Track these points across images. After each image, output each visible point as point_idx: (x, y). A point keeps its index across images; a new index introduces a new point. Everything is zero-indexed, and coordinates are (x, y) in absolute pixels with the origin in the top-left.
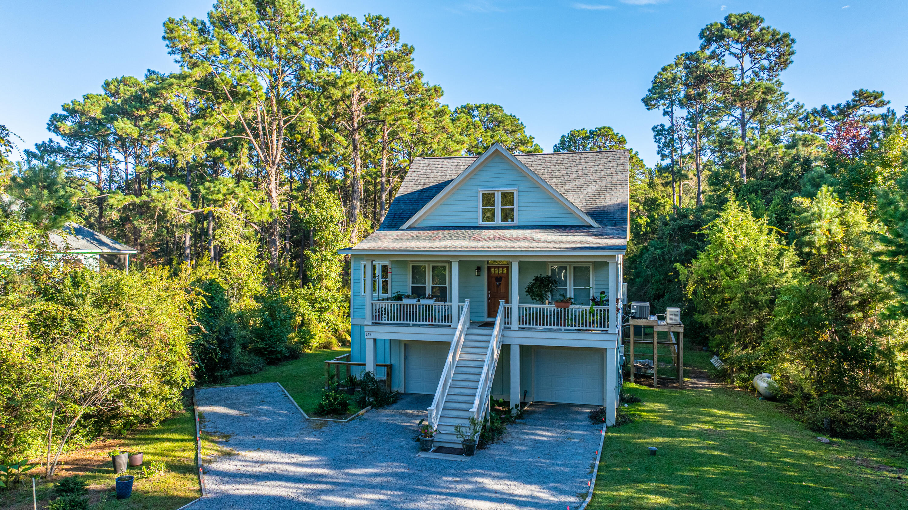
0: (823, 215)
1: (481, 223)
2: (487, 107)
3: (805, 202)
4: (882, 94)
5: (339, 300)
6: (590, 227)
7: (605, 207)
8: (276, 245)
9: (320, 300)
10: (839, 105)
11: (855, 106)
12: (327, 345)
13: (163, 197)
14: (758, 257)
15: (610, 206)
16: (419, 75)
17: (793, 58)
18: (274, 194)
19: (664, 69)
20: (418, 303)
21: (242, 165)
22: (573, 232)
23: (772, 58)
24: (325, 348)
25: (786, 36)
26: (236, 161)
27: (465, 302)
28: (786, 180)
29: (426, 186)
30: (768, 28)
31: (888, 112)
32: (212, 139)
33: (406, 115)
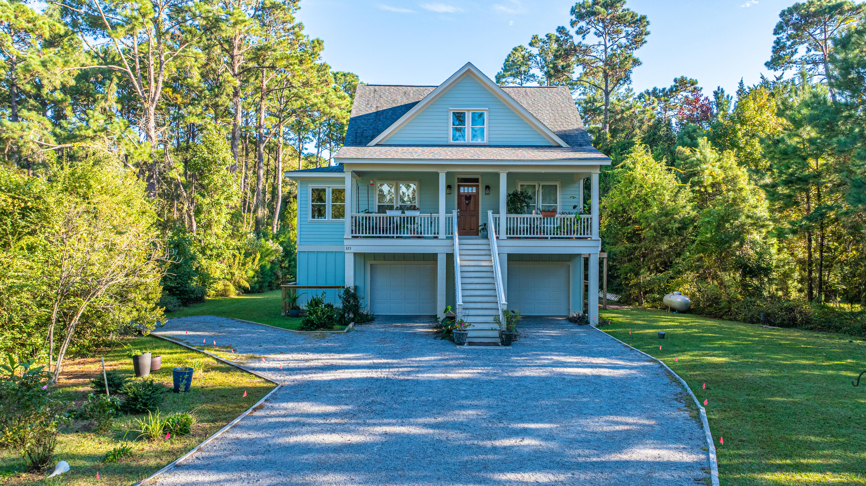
0: (708, 159)
1: (452, 142)
2: (344, 75)
3: (687, 151)
4: (696, 82)
5: (231, 247)
6: (559, 146)
7: (565, 131)
8: (154, 190)
9: (211, 247)
10: (664, 89)
11: (676, 90)
12: (224, 293)
13: (19, 128)
14: (665, 192)
15: (570, 131)
16: (300, 26)
17: (647, 38)
18: (152, 133)
19: (515, 49)
20: (403, 215)
21: (108, 103)
22: (548, 150)
23: (630, 37)
24: (222, 295)
25: (644, 18)
26: (102, 98)
27: (452, 213)
28: (654, 139)
29: (379, 109)
30: (628, 10)
31: (719, 89)
32: (83, 65)
33: (297, 61)
